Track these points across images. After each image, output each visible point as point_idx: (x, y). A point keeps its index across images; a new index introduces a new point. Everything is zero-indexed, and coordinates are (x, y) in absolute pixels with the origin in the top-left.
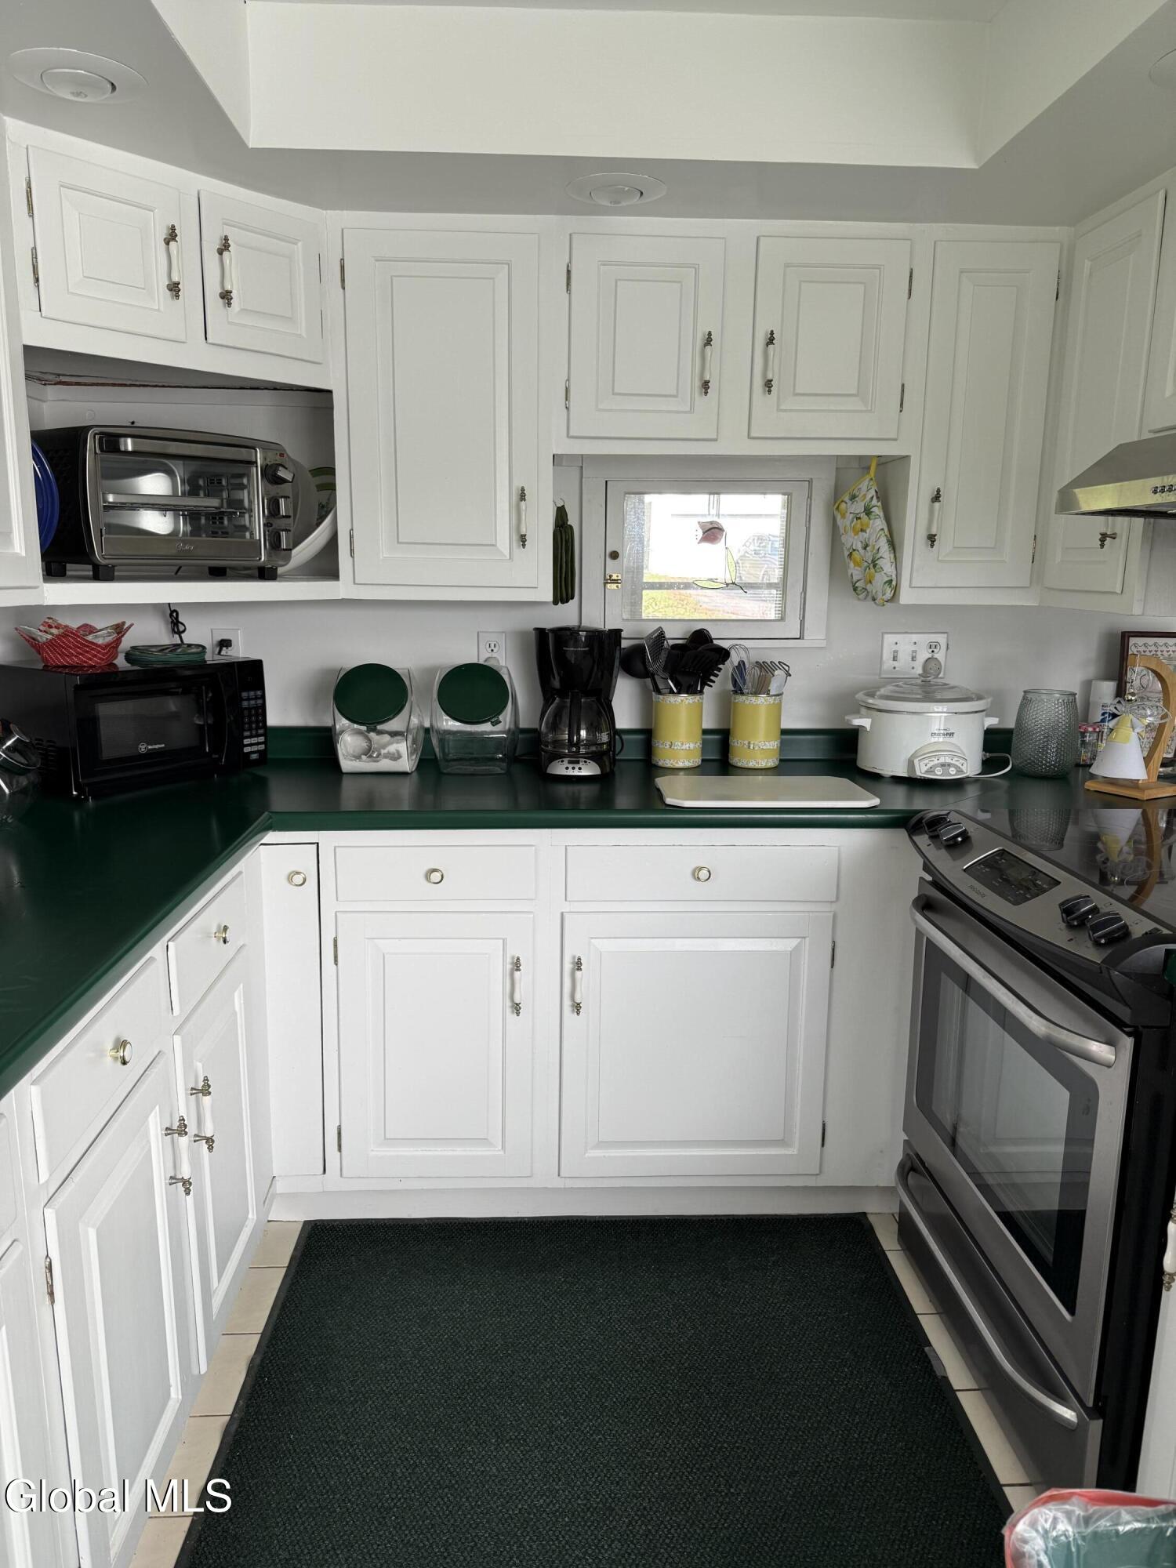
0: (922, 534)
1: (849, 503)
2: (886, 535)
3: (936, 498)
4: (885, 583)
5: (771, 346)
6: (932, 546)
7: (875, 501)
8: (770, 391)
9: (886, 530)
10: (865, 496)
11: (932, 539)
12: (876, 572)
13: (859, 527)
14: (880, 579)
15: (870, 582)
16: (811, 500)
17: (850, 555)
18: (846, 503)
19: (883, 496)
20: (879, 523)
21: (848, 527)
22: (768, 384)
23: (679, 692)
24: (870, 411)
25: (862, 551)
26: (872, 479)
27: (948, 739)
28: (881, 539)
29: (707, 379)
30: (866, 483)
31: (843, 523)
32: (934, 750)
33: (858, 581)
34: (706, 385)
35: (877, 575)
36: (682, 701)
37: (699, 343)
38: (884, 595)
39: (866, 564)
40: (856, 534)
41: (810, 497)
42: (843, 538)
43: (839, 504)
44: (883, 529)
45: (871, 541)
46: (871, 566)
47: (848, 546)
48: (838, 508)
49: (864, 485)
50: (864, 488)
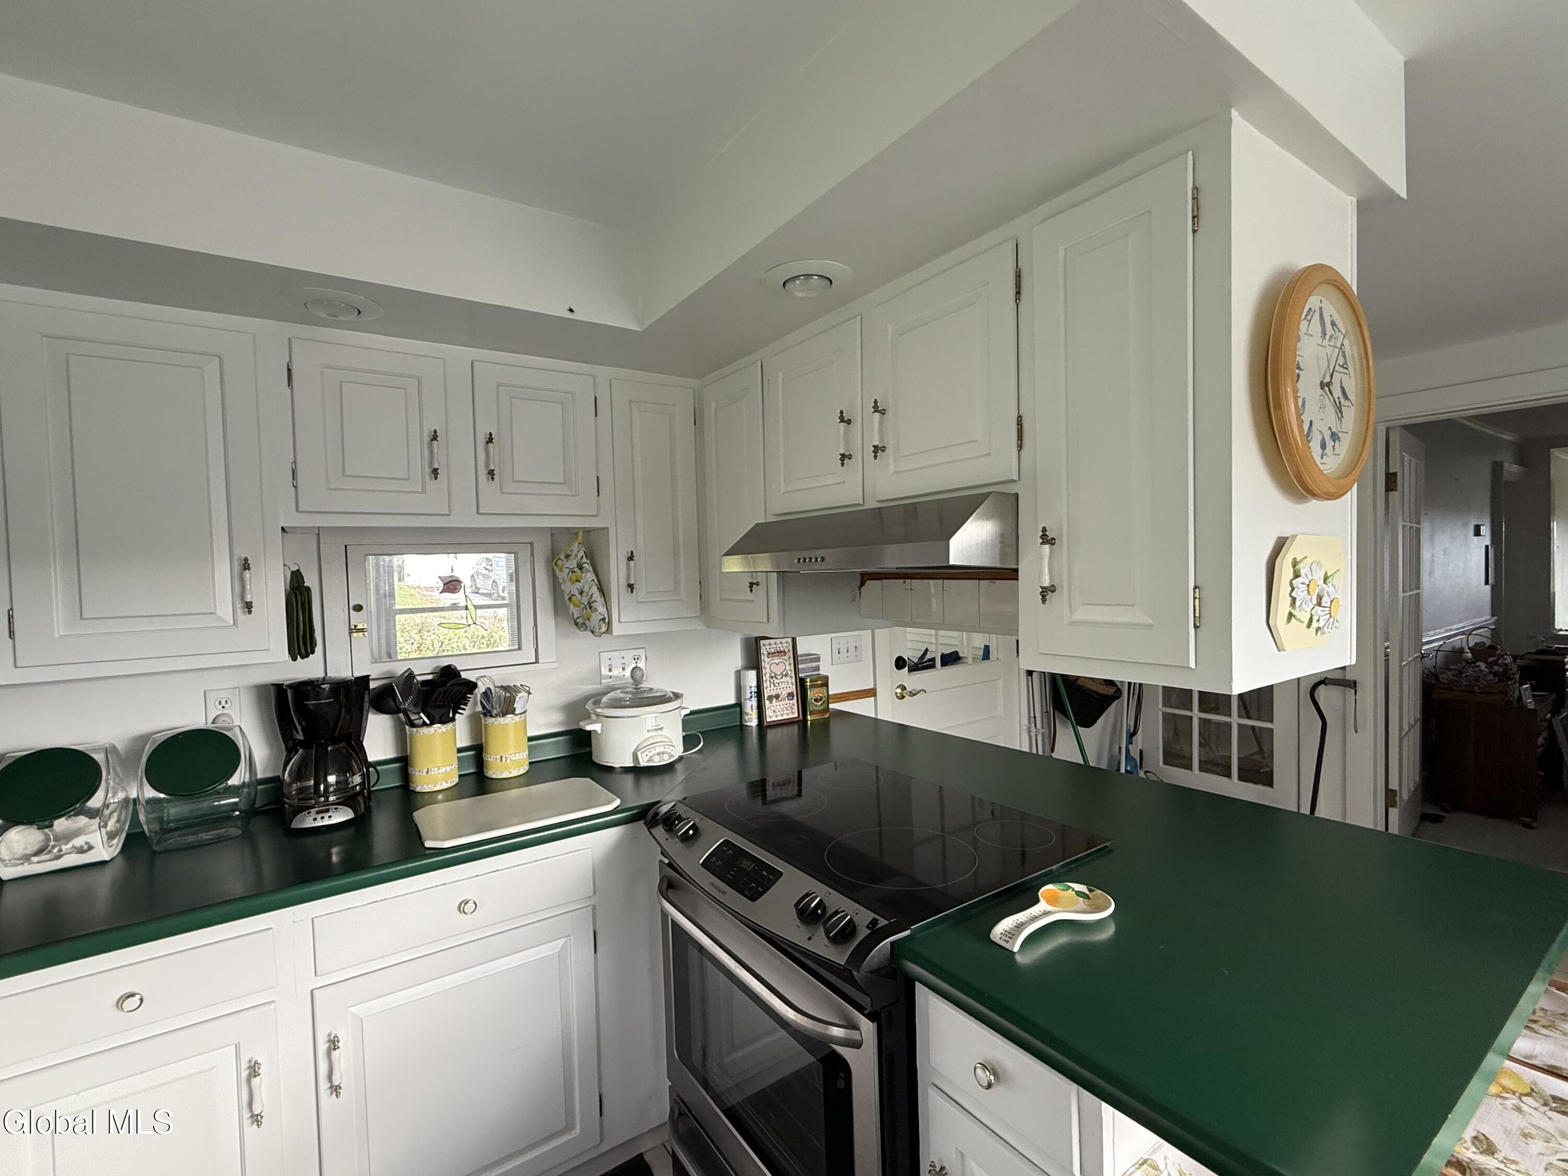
0: (623, 583)
1: (565, 560)
2: (596, 585)
3: (631, 558)
4: (600, 620)
5: (490, 444)
6: (632, 592)
7: (584, 560)
8: (493, 479)
9: (596, 580)
10: (576, 556)
11: (631, 587)
12: (592, 612)
13: (574, 578)
14: (596, 618)
15: (588, 619)
16: (533, 557)
17: (570, 599)
18: (562, 560)
19: (590, 555)
20: (590, 576)
21: (566, 578)
22: (491, 473)
23: (432, 723)
24: (575, 495)
25: (579, 596)
26: (580, 543)
27: (659, 732)
28: (593, 587)
29: (436, 466)
30: (576, 545)
31: (562, 575)
32: (650, 743)
33: (578, 618)
34: (435, 472)
35: (593, 615)
36: (435, 731)
37: (426, 439)
38: (600, 629)
39: (583, 605)
40: (573, 583)
41: (532, 555)
42: (563, 586)
43: (557, 561)
44: (593, 580)
45: (585, 588)
46: (588, 607)
47: (568, 593)
48: (556, 564)
49: (575, 548)
50: (575, 550)
